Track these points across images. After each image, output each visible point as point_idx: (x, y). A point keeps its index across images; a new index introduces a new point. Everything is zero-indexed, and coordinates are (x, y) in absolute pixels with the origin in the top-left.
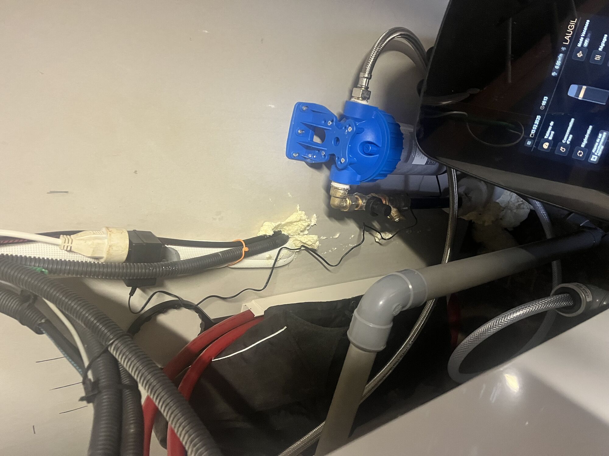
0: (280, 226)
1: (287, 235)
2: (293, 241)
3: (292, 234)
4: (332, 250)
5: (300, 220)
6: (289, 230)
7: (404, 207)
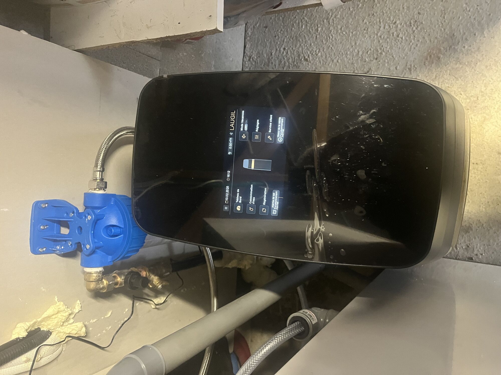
0: (37, 323)
1: (48, 330)
2: (56, 335)
3: (52, 328)
4: (106, 330)
5: (58, 312)
6: (49, 325)
7: (166, 272)
